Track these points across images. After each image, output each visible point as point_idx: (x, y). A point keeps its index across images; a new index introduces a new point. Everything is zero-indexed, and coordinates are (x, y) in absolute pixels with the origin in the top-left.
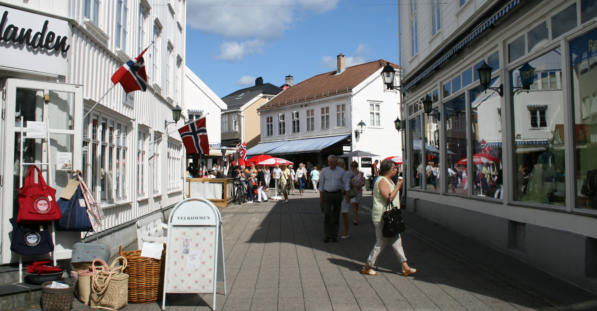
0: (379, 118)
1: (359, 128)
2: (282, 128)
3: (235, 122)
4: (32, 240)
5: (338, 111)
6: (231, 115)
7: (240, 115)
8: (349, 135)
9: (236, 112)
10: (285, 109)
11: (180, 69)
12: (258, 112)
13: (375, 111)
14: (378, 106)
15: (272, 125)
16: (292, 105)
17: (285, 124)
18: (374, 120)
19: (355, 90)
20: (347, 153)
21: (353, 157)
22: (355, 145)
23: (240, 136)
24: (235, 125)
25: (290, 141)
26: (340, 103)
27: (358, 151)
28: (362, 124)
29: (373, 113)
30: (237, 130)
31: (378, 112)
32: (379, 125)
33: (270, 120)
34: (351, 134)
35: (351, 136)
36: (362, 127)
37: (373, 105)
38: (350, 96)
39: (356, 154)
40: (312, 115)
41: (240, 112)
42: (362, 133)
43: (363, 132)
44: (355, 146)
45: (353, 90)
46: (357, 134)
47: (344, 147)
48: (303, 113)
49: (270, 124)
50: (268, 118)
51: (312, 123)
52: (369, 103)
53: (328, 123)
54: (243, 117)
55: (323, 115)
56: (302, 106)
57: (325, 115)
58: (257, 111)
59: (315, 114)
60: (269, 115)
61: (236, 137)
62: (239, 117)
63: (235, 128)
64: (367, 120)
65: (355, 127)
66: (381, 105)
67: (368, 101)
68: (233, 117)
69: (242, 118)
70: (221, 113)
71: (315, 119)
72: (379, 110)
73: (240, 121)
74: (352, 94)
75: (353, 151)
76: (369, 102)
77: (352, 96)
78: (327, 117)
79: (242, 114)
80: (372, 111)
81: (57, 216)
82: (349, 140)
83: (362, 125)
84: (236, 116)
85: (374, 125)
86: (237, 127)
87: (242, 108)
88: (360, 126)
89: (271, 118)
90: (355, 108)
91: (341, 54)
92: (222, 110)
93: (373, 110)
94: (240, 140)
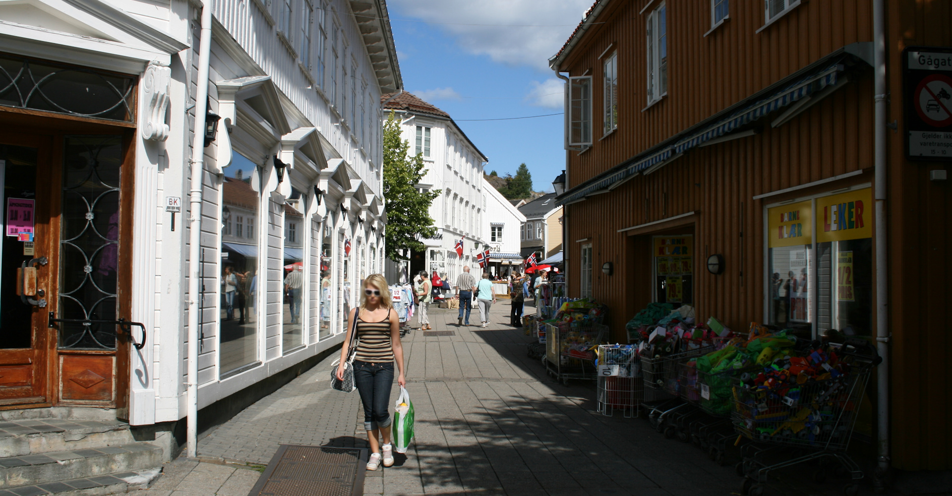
3: (539, 230)
4: (435, 291)
6: (536, 222)
7: (544, 223)
9: (540, 220)
11: (479, 214)
12: (559, 221)
23: (544, 244)
24: (539, 232)
30: (541, 237)
41: (544, 220)
61: (540, 245)
62: (543, 225)
63: (539, 236)
68: (537, 224)
69: (546, 226)
70: (520, 225)
73: (543, 229)
79: (546, 222)
81: (441, 285)
84: (540, 224)
86: (541, 234)
87: (546, 217)
92: (522, 223)
94: (544, 248)
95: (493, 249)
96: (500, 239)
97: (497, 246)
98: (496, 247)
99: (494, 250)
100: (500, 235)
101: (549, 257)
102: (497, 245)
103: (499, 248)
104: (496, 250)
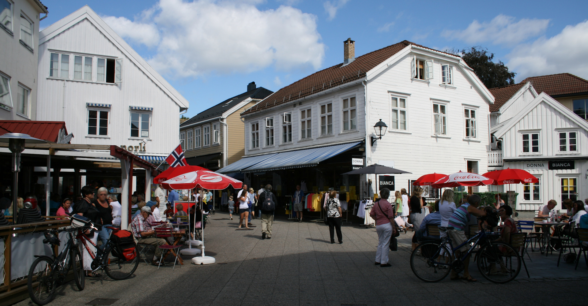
0: (405, 118)
1: (376, 132)
2: (270, 137)
3: (217, 132)
5: (344, 107)
7: (222, 123)
8: (362, 141)
9: (218, 120)
10: (273, 111)
13: (400, 108)
14: (404, 100)
15: (257, 133)
16: (282, 104)
17: (274, 131)
18: (397, 121)
19: (370, 74)
20: (358, 168)
21: (367, 175)
22: (369, 157)
23: (222, 149)
24: (217, 135)
25: (279, 153)
26: (348, 95)
27: (376, 165)
28: (380, 124)
29: (396, 111)
30: (219, 142)
31: (403, 109)
32: (405, 129)
33: (256, 127)
34: (365, 140)
35: (365, 143)
36: (381, 130)
37: (396, 99)
38: (363, 83)
39: (373, 169)
40: (308, 117)
41: (222, 119)
42: (380, 138)
43: (382, 137)
44: (370, 159)
45: (368, 74)
46: (374, 140)
47: (353, 159)
48: (296, 115)
49: (255, 132)
50: (253, 126)
51: (308, 127)
52: (390, 96)
53: (330, 126)
54: (226, 125)
55: (323, 115)
56: (295, 105)
57: (327, 114)
58: (240, 117)
59: (312, 115)
60: (254, 121)
61: (218, 152)
62: (222, 125)
63: (216, 140)
64: (388, 120)
65: (370, 130)
66: (408, 100)
67: (389, 92)
68: (214, 125)
69: (225, 127)
71: (312, 122)
72: (404, 107)
73: (222, 131)
74: (366, 80)
75: (368, 165)
76: (390, 94)
77: (365, 83)
78: (330, 117)
79: (225, 122)
80: (395, 108)
82: (361, 150)
83: (381, 127)
84: (217, 125)
85: (397, 128)
86: (219, 138)
87: (225, 115)
88: (378, 128)
89: (257, 125)
90: (370, 102)
91: (349, 38)
93: (397, 106)
94: (222, 154)
95: (134, 149)
96: (146, 133)
97: (140, 144)
98: (138, 145)
99: (136, 151)
100: (146, 127)
101: (228, 164)
102: (140, 142)
103: (144, 148)
104: (138, 150)
